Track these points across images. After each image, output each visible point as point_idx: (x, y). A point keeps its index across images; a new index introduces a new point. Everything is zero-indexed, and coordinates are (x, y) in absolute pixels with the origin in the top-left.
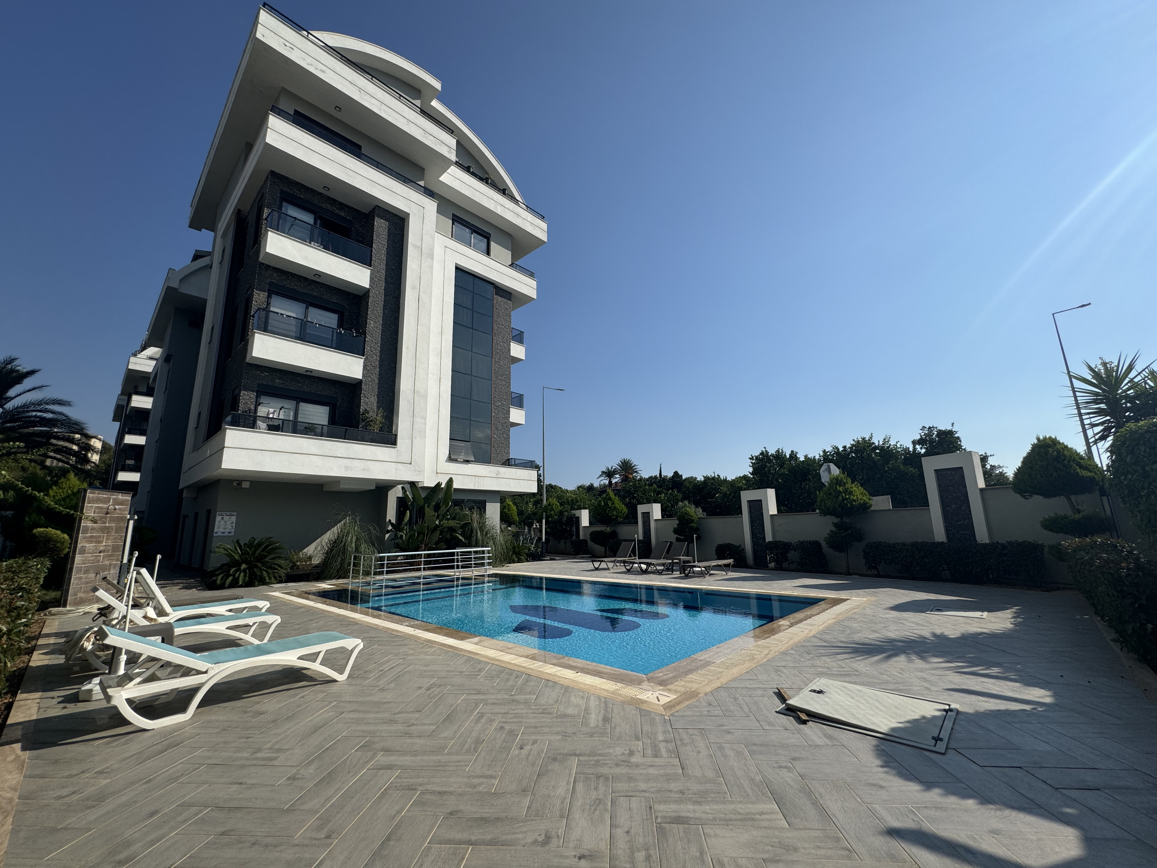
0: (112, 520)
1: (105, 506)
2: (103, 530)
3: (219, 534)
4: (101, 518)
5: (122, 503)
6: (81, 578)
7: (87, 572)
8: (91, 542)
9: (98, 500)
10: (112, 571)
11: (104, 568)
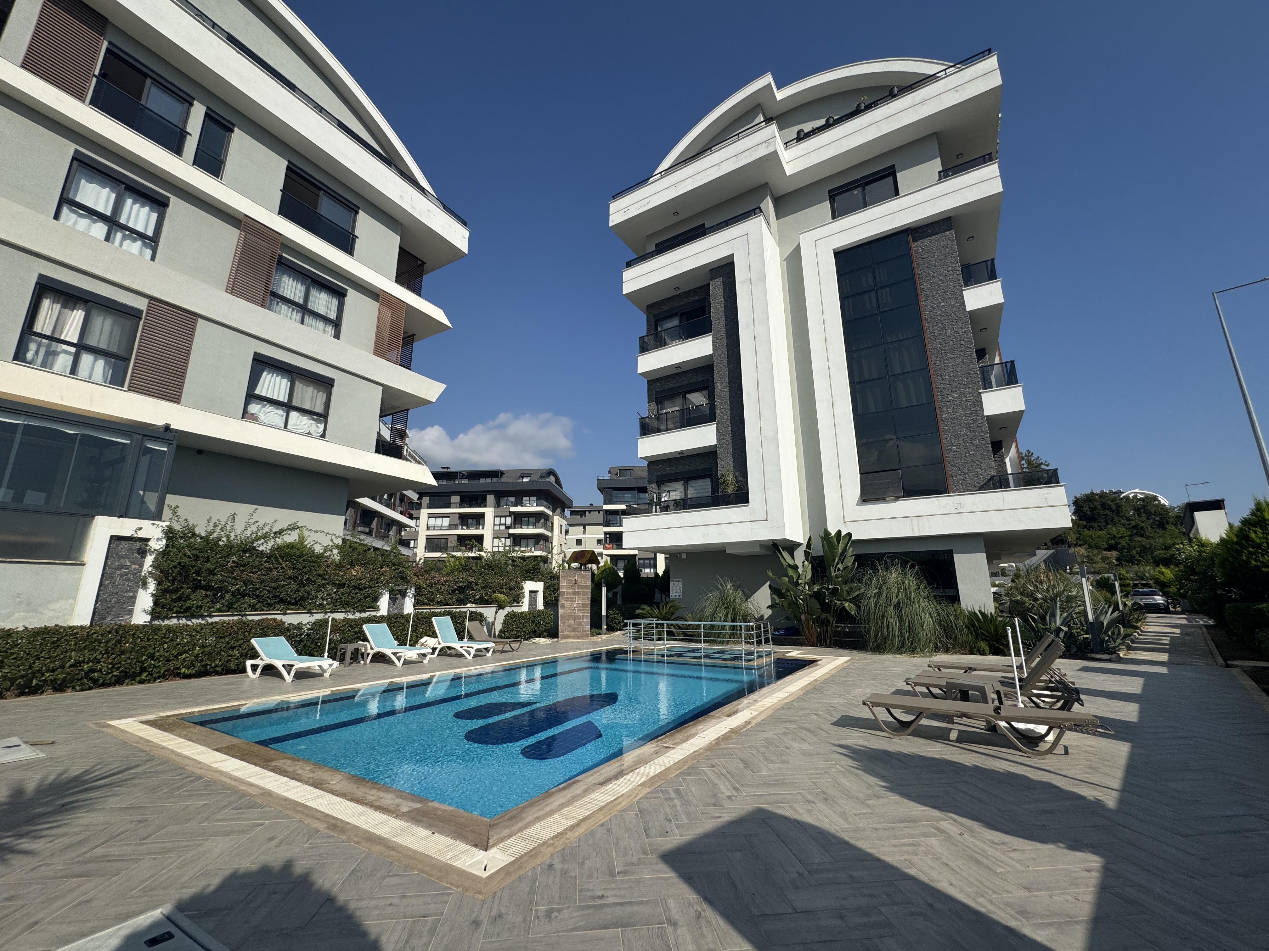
0: (581, 587)
1: (573, 579)
2: (574, 593)
3: (674, 597)
4: (572, 586)
5: (584, 577)
6: (564, 623)
7: (568, 619)
8: (567, 601)
9: (568, 576)
10: (585, 620)
11: (578, 618)
